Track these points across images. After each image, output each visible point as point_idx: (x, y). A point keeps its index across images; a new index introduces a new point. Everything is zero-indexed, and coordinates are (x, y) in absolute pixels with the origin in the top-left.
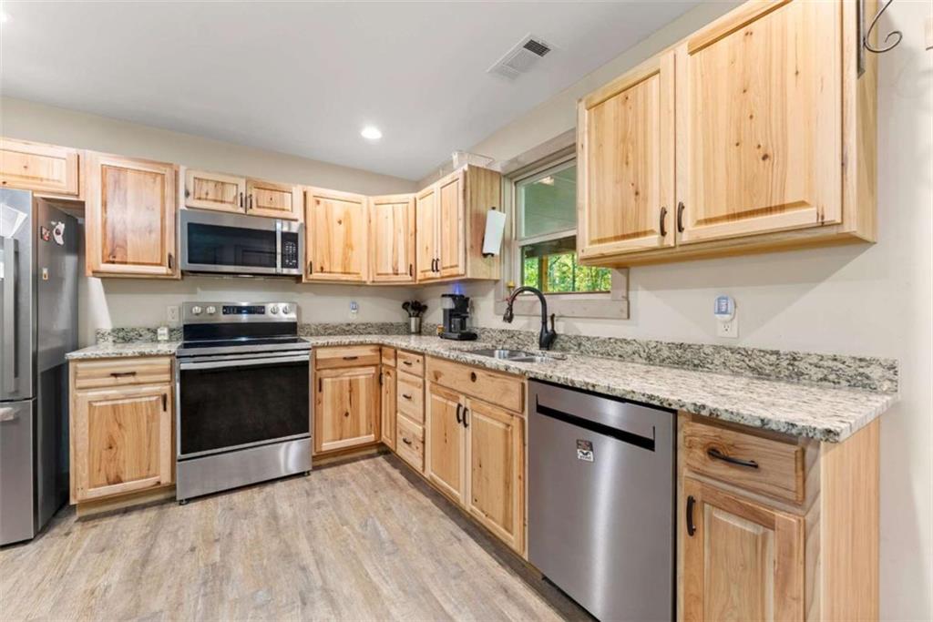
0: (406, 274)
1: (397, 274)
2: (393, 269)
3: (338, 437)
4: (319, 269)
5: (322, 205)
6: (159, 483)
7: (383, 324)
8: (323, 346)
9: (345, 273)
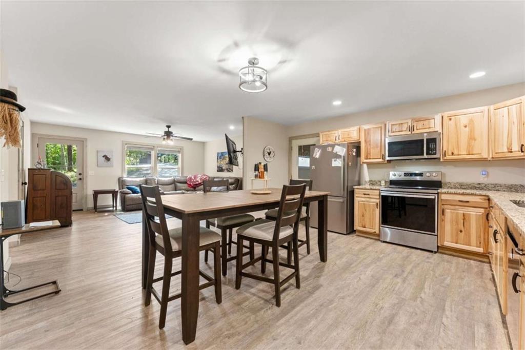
0: (519, 151)
1: (511, 152)
2: (508, 149)
3: (454, 241)
4: (450, 154)
5: (452, 120)
6: (375, 232)
7: (512, 185)
8: (445, 193)
9: (469, 154)
